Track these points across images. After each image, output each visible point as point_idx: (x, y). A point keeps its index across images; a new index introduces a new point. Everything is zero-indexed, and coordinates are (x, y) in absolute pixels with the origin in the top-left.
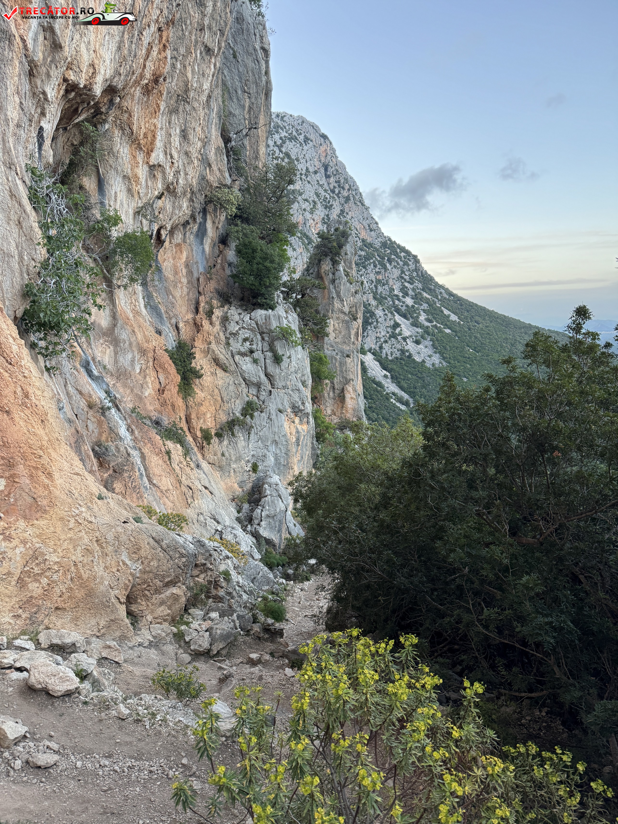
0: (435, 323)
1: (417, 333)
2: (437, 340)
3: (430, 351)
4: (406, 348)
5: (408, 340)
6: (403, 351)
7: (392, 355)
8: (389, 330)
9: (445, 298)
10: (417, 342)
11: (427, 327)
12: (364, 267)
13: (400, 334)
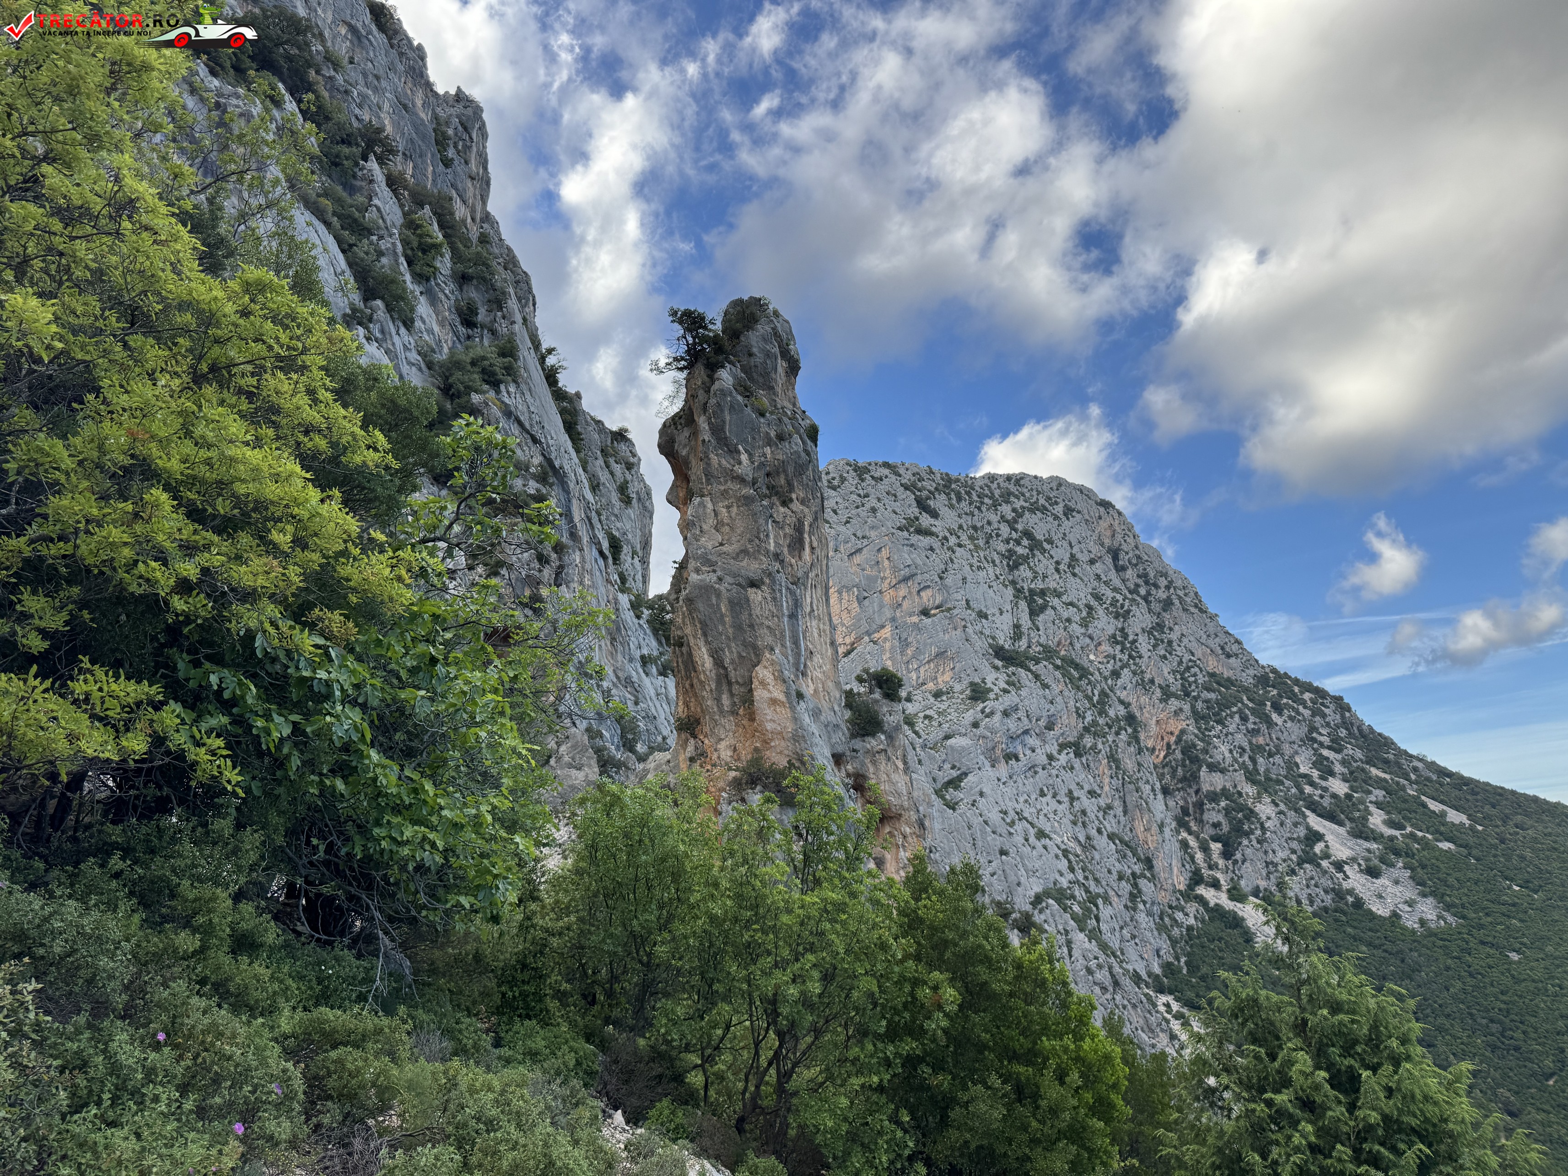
0: (1409, 829)
1: (1369, 851)
2: (1424, 867)
3: (1409, 892)
4: (1346, 885)
5: (1346, 868)
6: (1339, 894)
7: (1312, 903)
8: (1295, 845)
9: (1428, 779)
10: (1373, 872)
11: (1392, 838)
12: (1220, 722)
13: (1326, 856)
